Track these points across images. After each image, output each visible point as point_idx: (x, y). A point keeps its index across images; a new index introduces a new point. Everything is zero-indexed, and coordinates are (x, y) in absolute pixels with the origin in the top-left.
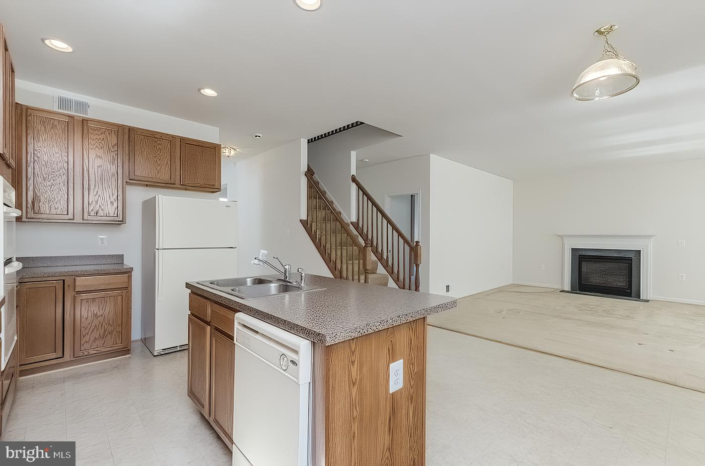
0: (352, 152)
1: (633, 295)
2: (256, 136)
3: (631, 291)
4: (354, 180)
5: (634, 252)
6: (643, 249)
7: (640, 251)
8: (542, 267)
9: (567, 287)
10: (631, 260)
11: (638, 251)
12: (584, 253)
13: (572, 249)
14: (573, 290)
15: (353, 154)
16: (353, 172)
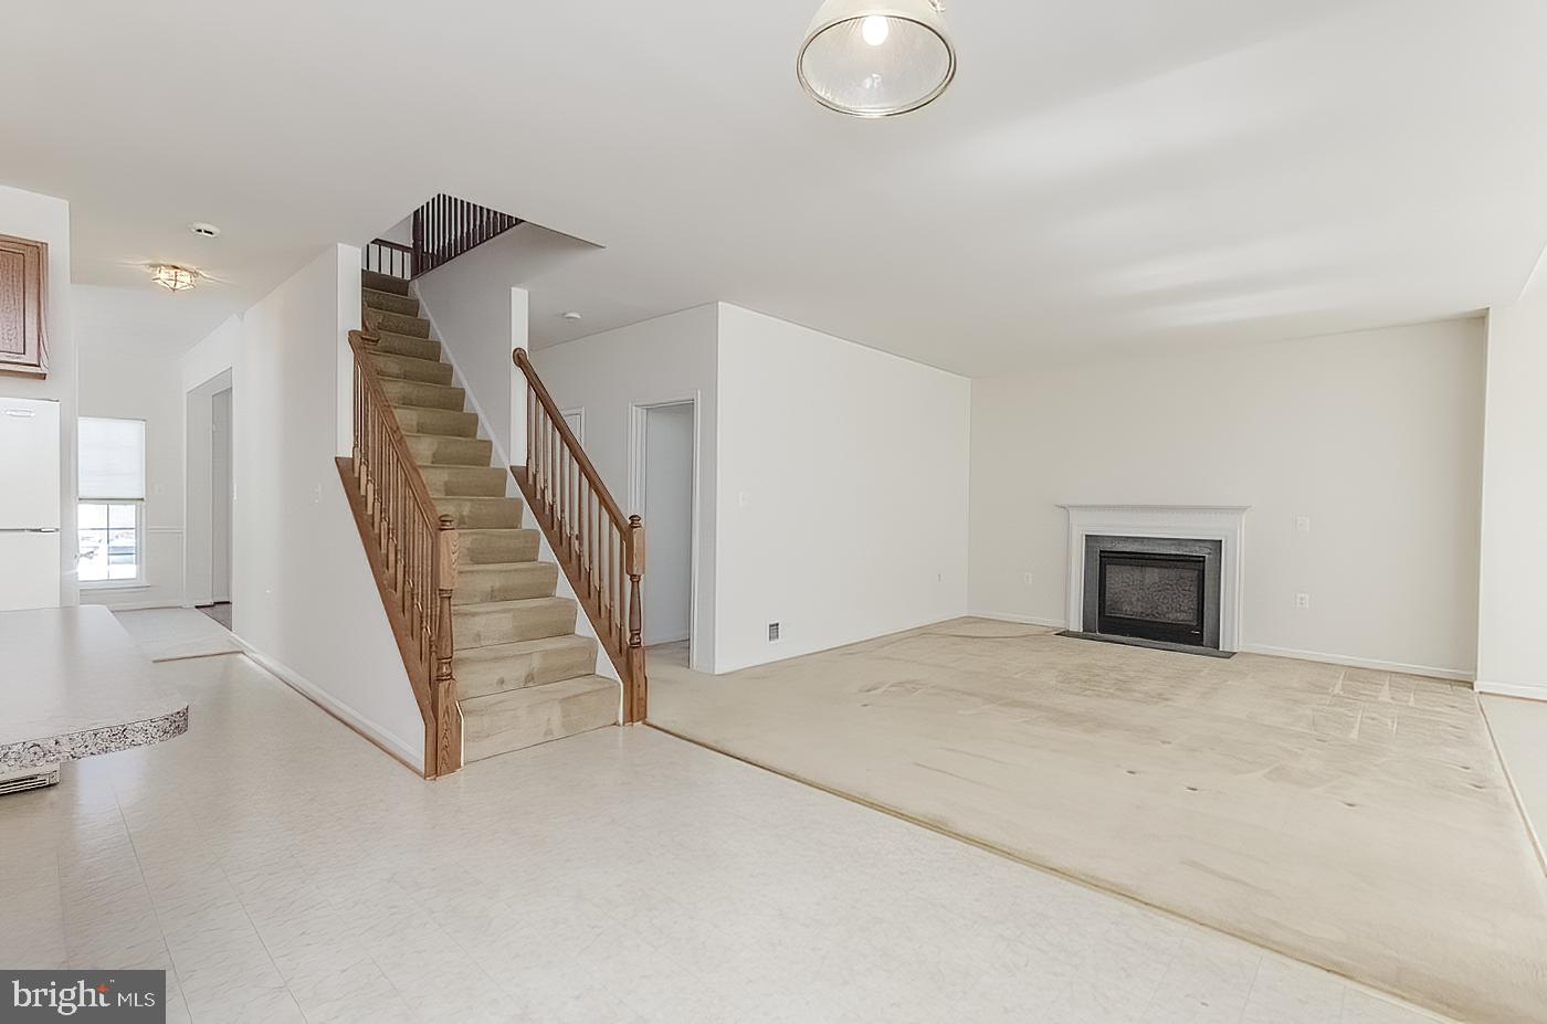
0: (513, 289)
1: (1204, 643)
2: (200, 231)
3: (1202, 632)
4: (520, 359)
5: (1209, 545)
6: (1226, 537)
7: (1221, 541)
8: (1028, 577)
9: (1076, 625)
10: (1204, 561)
11: (1216, 541)
12: (1108, 546)
13: (1087, 536)
14: (1088, 632)
15: (520, 297)
16: (520, 339)
